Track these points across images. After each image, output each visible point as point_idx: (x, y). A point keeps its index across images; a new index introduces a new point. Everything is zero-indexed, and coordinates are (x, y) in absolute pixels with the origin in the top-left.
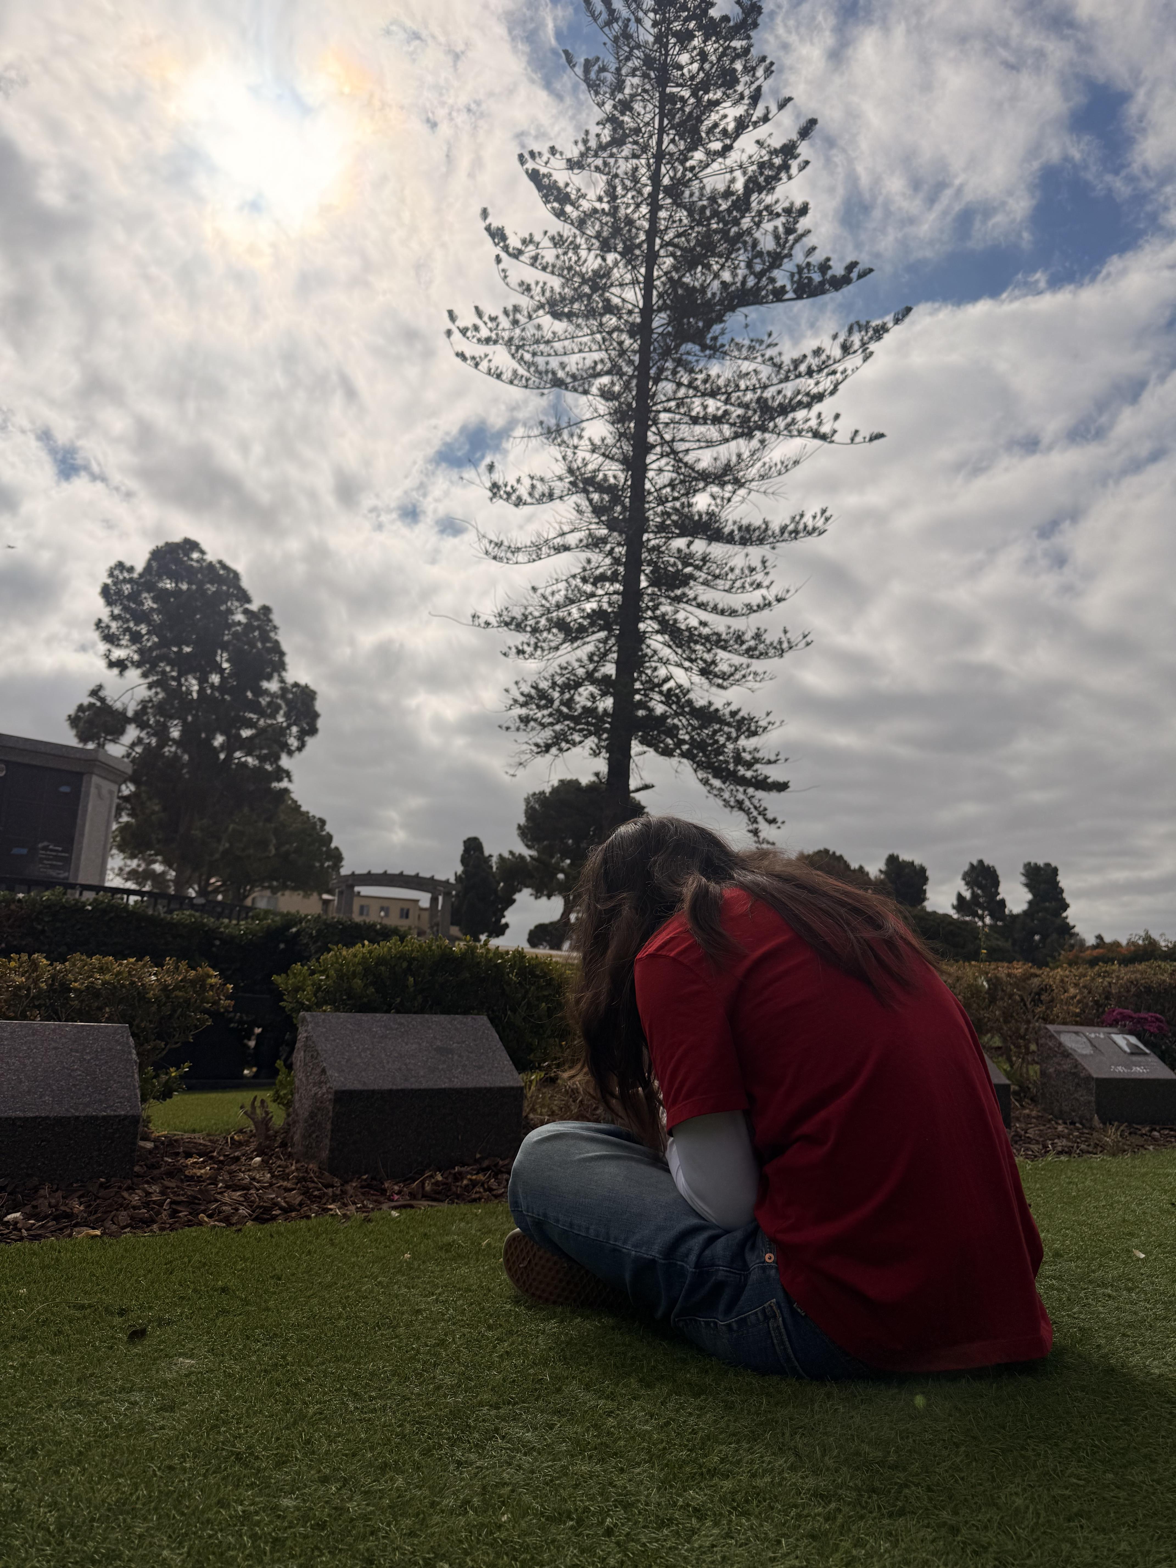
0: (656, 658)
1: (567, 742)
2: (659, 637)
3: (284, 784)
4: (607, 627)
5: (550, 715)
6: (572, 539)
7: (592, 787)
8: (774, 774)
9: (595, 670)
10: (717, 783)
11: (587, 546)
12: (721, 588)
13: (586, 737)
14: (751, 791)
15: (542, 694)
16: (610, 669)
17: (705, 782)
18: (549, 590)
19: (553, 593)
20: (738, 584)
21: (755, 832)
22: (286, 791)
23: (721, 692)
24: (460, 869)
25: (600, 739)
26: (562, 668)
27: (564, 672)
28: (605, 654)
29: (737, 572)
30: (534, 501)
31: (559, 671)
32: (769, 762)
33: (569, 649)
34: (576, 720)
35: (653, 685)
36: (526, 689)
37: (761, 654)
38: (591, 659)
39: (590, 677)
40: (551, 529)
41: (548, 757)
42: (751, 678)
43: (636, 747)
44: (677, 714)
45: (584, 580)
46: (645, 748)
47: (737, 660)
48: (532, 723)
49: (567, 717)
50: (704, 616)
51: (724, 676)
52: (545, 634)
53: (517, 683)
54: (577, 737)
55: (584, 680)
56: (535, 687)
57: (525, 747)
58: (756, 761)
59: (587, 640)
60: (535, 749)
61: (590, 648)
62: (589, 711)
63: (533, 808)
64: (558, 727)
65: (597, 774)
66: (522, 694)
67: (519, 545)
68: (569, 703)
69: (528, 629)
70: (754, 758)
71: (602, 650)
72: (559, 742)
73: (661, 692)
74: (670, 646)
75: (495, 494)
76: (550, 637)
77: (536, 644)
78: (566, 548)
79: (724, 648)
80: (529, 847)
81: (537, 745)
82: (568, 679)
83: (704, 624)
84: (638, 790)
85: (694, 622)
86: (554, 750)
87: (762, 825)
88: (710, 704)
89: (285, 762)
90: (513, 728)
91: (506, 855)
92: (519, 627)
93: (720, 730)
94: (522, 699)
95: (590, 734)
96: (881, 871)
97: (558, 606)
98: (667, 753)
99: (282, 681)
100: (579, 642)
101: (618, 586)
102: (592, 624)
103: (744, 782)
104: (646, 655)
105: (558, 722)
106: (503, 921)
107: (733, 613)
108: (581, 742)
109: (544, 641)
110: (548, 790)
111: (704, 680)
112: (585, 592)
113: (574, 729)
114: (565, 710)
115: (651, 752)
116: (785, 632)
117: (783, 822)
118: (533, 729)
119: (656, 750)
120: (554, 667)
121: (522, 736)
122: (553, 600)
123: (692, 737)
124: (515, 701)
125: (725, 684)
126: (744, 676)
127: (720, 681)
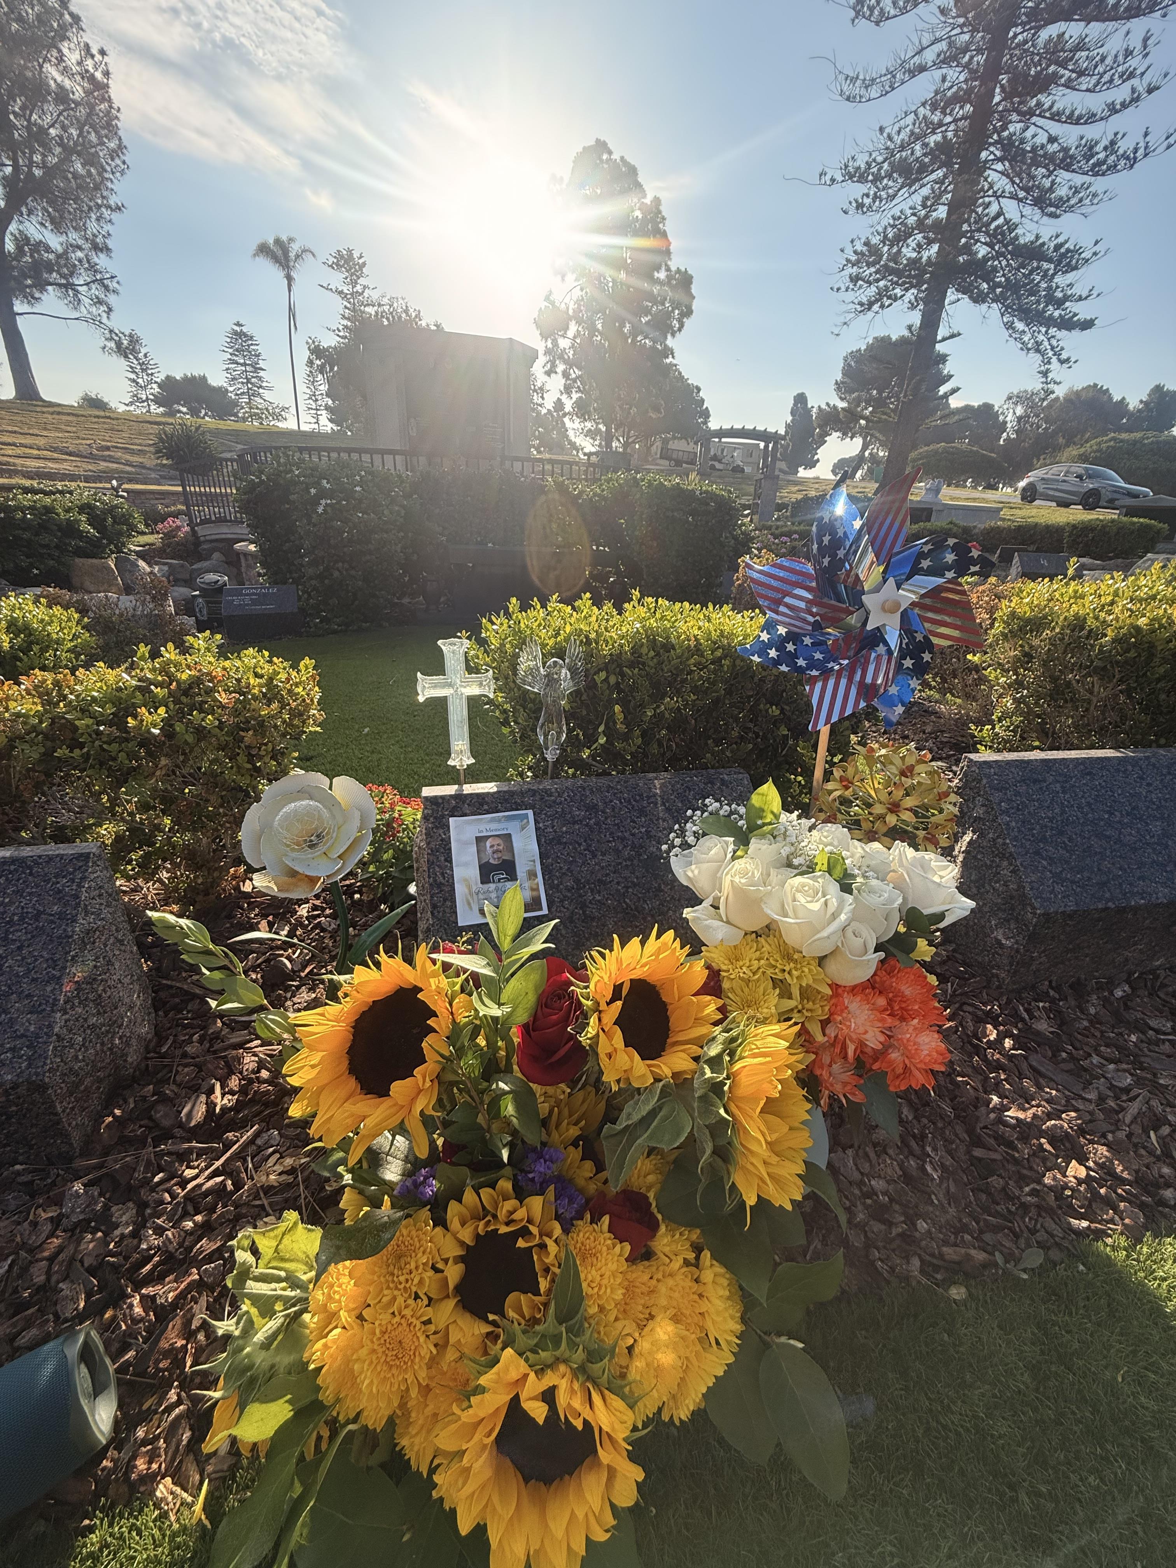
0: (990, 192)
1: (889, 297)
2: (999, 167)
3: (669, 360)
4: (948, 164)
5: (876, 273)
6: (929, 56)
7: (903, 341)
8: (1082, 310)
9: (927, 216)
10: (1020, 326)
11: (943, 62)
12: (1084, 87)
13: (907, 290)
14: (1053, 331)
15: (874, 250)
16: (941, 212)
17: (1009, 326)
18: (896, 128)
19: (899, 132)
20: (1106, 77)
21: (1045, 374)
22: (672, 365)
23: (1053, 221)
24: (789, 419)
25: (919, 291)
26: (894, 219)
27: (897, 223)
28: (940, 197)
29: (1109, 61)
30: (897, 11)
31: (891, 222)
32: (1080, 299)
33: (906, 195)
34: (898, 273)
35: (982, 225)
36: (859, 247)
37: (1108, 169)
38: (924, 206)
39: (921, 225)
40: (910, 47)
41: (870, 314)
42: (1087, 201)
43: (951, 295)
44: (999, 254)
45: (934, 107)
46: (960, 296)
47: (1079, 179)
48: (860, 282)
49: (892, 272)
50: (1055, 128)
51: (1060, 203)
52: (885, 181)
53: (852, 242)
54: (898, 291)
55: (913, 229)
56: (867, 244)
57: (852, 306)
58: (1066, 298)
59: (925, 181)
60: (859, 308)
61: (926, 191)
62: (914, 263)
63: (849, 365)
64: (882, 284)
65: (910, 328)
66: (855, 252)
67: (874, 76)
68: (895, 258)
69: (870, 178)
70: (1065, 295)
71: (937, 192)
72: (883, 298)
73: (987, 233)
74: (1008, 176)
75: (857, 13)
76: (891, 183)
77: (875, 193)
78: (922, 69)
79: (1068, 168)
80: (842, 399)
81: (861, 304)
82: (899, 230)
83: (1052, 140)
84: (944, 339)
85: (1042, 138)
86: (876, 307)
87: (1055, 364)
88: (1038, 237)
89: (670, 342)
90: (843, 289)
91: (824, 406)
92: (862, 179)
93: (1038, 268)
94: (854, 258)
95: (912, 286)
96: (1141, 401)
97: (902, 148)
98: (979, 299)
99: (668, 269)
100: (917, 186)
101: (968, 108)
102: (932, 162)
103: (1050, 322)
104: (982, 189)
105: (884, 278)
106: (816, 457)
107: (1091, 118)
108: (902, 296)
109: (884, 189)
110: (863, 347)
111: (1037, 211)
112: (932, 123)
113: (897, 283)
114: (892, 264)
115: (966, 299)
116: (1146, 134)
117: (1075, 362)
118: (861, 287)
119: (970, 297)
120: (887, 220)
121: (850, 296)
122: (898, 140)
123: (1007, 280)
124: (848, 260)
125: (1058, 212)
126: (1081, 200)
127: (1053, 209)
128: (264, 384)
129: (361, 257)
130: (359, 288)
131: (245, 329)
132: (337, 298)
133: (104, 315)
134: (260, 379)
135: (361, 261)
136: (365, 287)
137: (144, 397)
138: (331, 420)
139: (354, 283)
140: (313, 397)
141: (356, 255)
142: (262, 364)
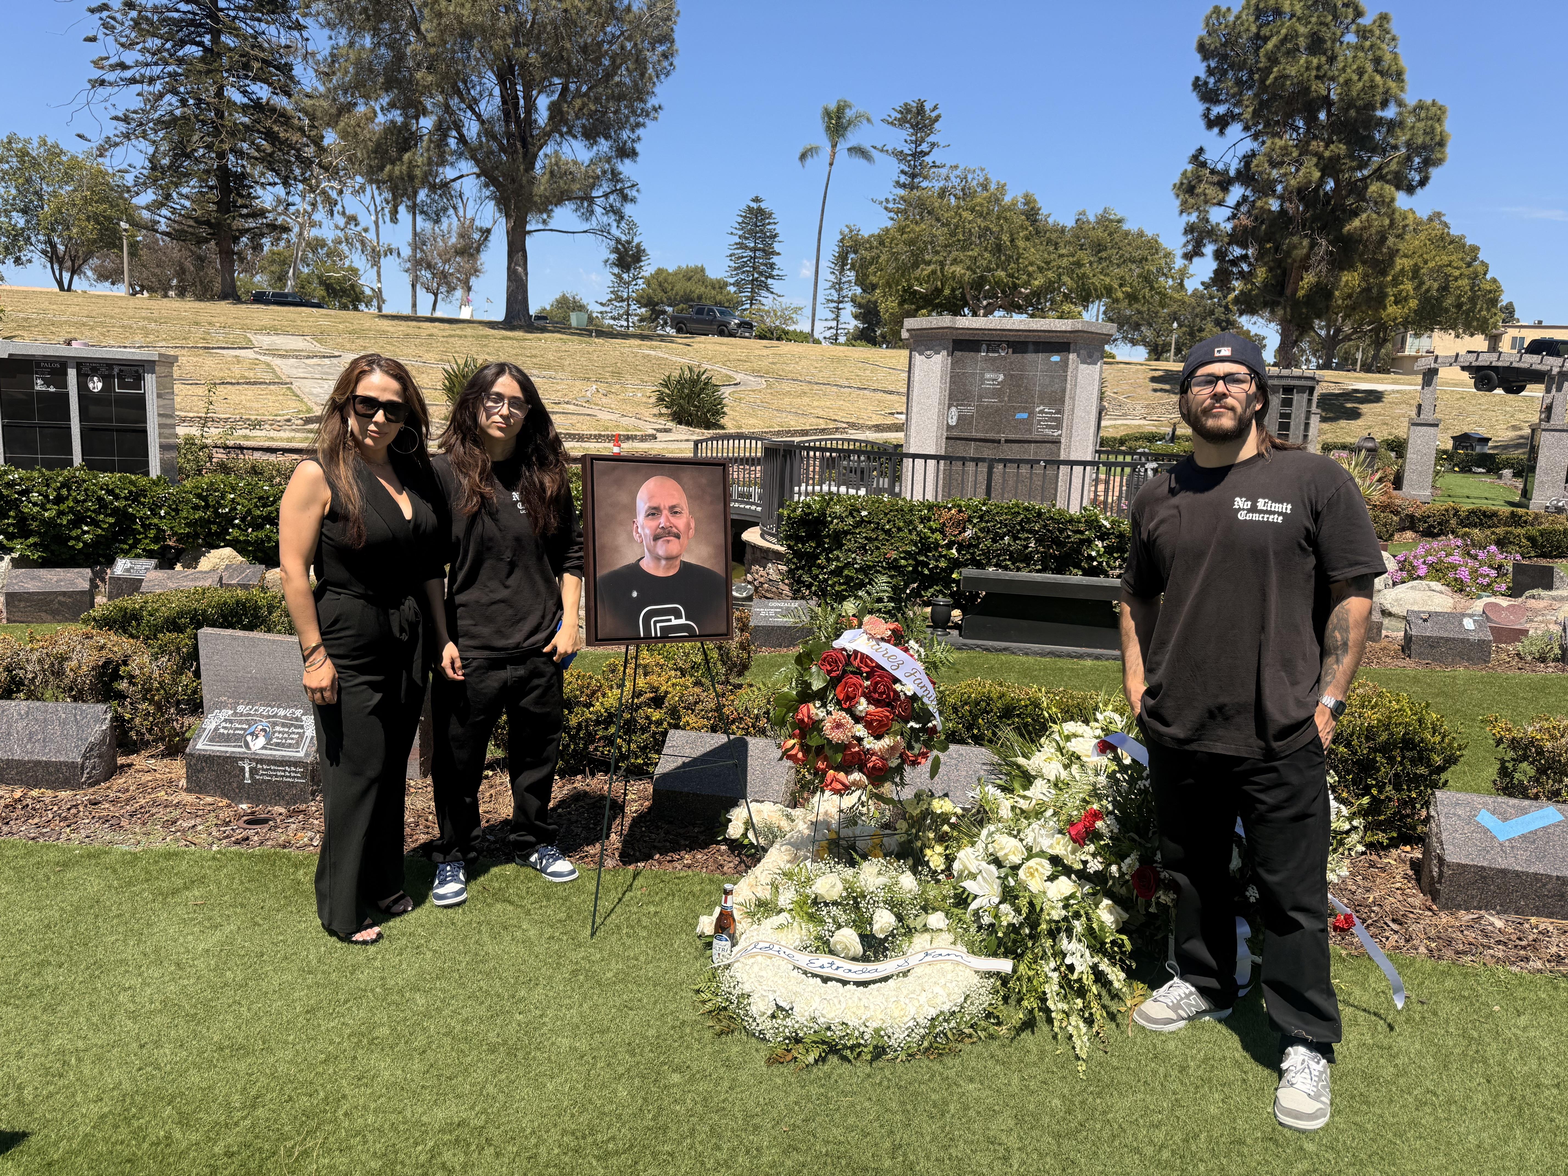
128: (775, 273)
129: (935, 108)
130: (924, 147)
131: (763, 205)
132: (894, 161)
133: (615, 224)
134: (772, 266)
135: (934, 114)
136: (933, 145)
137: (625, 295)
138: (856, 317)
139: (918, 143)
140: (838, 286)
141: (928, 107)
142: (777, 247)
